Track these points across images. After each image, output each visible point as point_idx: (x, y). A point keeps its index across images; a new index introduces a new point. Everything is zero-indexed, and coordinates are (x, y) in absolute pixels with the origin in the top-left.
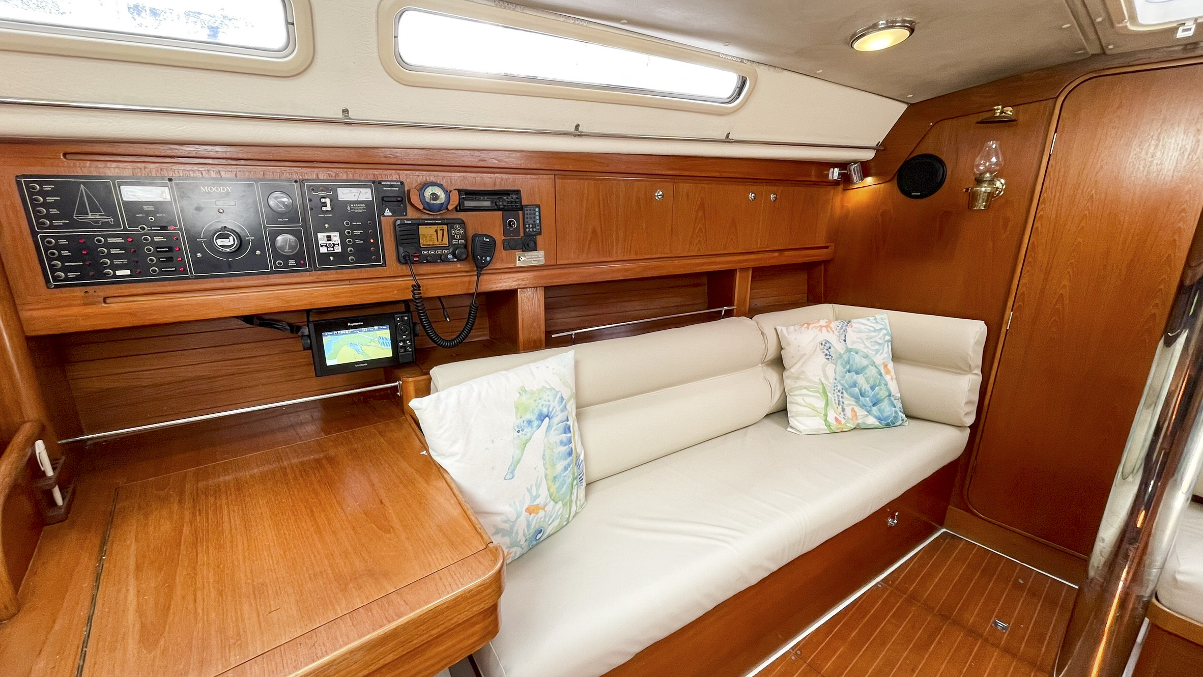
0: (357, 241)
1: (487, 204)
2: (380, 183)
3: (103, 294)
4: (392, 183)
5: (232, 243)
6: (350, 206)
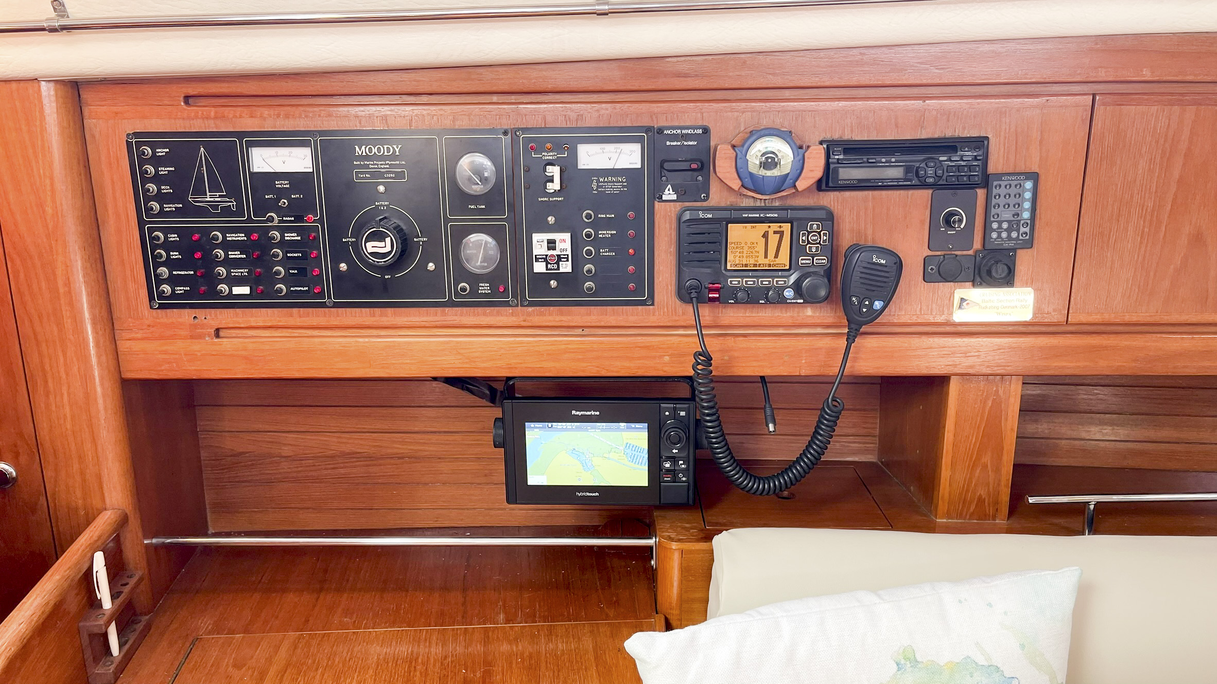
0: (604, 252)
1: (895, 173)
2: (660, 131)
3: (216, 324)
4: (684, 132)
5: (388, 249)
6: (598, 181)
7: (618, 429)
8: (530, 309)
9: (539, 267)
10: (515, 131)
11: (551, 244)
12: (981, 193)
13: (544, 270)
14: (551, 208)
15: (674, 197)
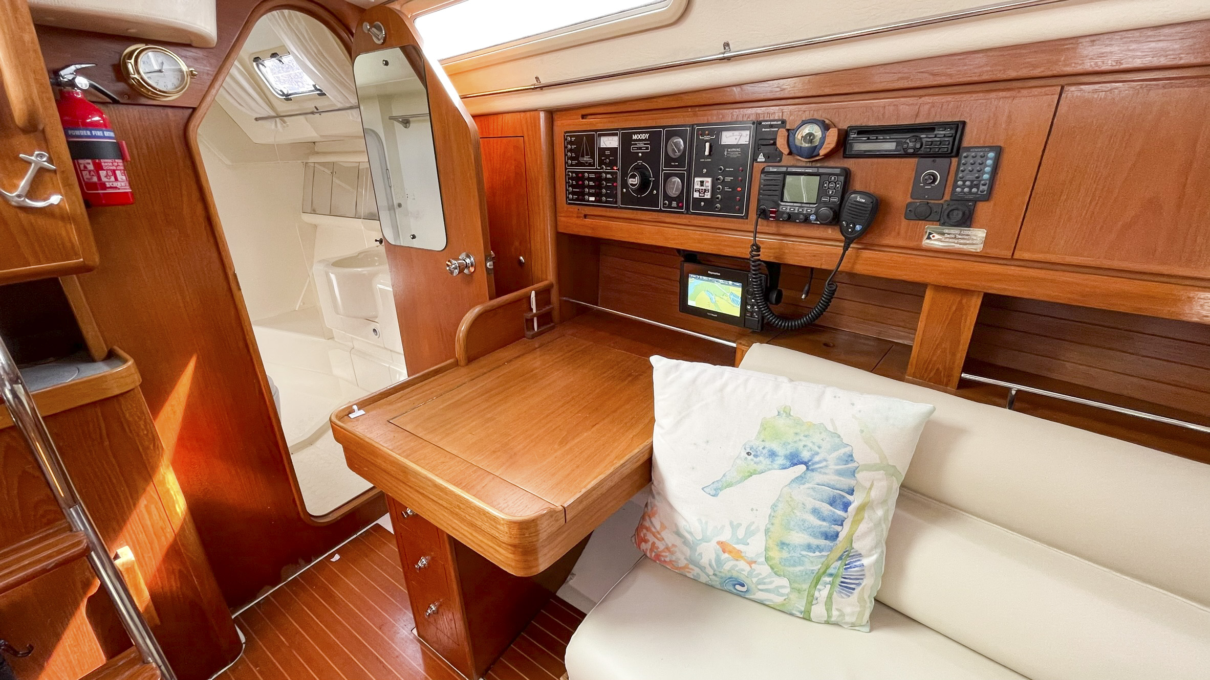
0: (727, 189)
1: (890, 146)
2: (760, 123)
3: (584, 213)
4: (772, 123)
5: (636, 182)
6: (727, 151)
7: (728, 284)
8: (692, 216)
9: (696, 195)
10: (693, 125)
11: (702, 182)
12: (955, 161)
13: (698, 197)
14: (705, 165)
15: (764, 160)
